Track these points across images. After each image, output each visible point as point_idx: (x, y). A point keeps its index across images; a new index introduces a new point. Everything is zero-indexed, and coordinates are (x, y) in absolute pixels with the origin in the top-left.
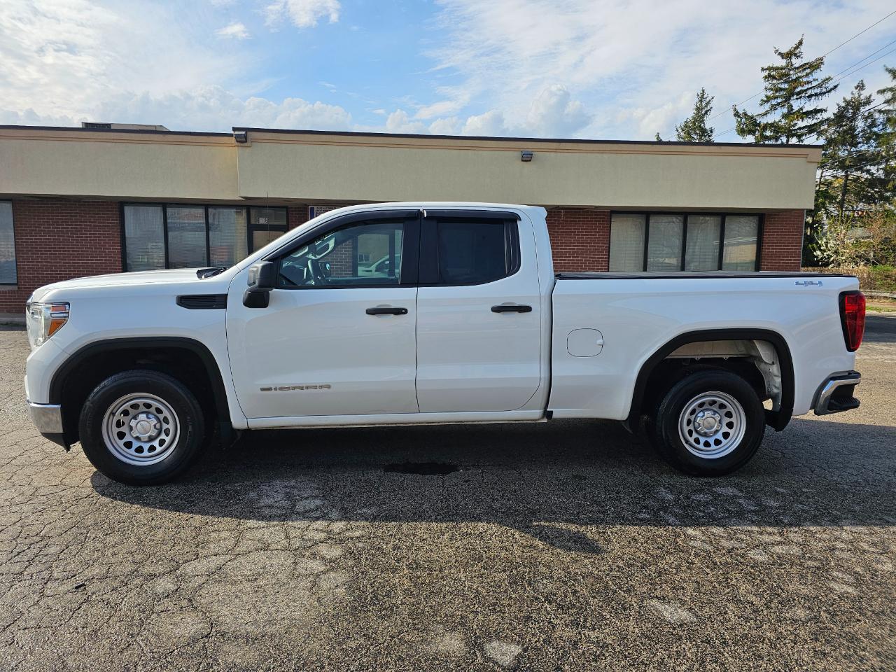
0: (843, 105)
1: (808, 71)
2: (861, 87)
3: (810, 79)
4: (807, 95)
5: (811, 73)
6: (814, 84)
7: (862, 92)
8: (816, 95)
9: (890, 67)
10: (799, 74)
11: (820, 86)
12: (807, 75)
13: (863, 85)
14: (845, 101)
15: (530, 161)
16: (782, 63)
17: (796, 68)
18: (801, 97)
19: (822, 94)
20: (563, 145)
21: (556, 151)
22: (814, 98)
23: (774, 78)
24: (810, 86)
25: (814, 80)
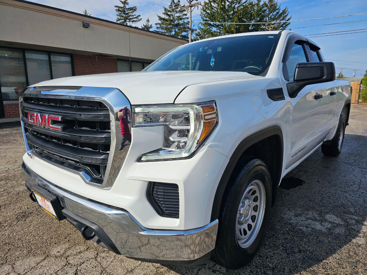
0: (143, 27)
1: (132, 11)
2: (148, 21)
3: (133, 14)
4: (132, 21)
5: (133, 12)
6: (135, 17)
7: (149, 23)
8: (135, 21)
9: (159, 16)
10: (129, 12)
11: (136, 18)
12: (132, 12)
13: (149, 21)
14: (144, 25)
15: (87, 28)
16: (122, 5)
17: (127, 9)
18: (130, 21)
19: (137, 21)
20: (102, 22)
21: (99, 24)
22: (134, 22)
23: (120, 11)
24: (133, 17)
25: (135, 15)
